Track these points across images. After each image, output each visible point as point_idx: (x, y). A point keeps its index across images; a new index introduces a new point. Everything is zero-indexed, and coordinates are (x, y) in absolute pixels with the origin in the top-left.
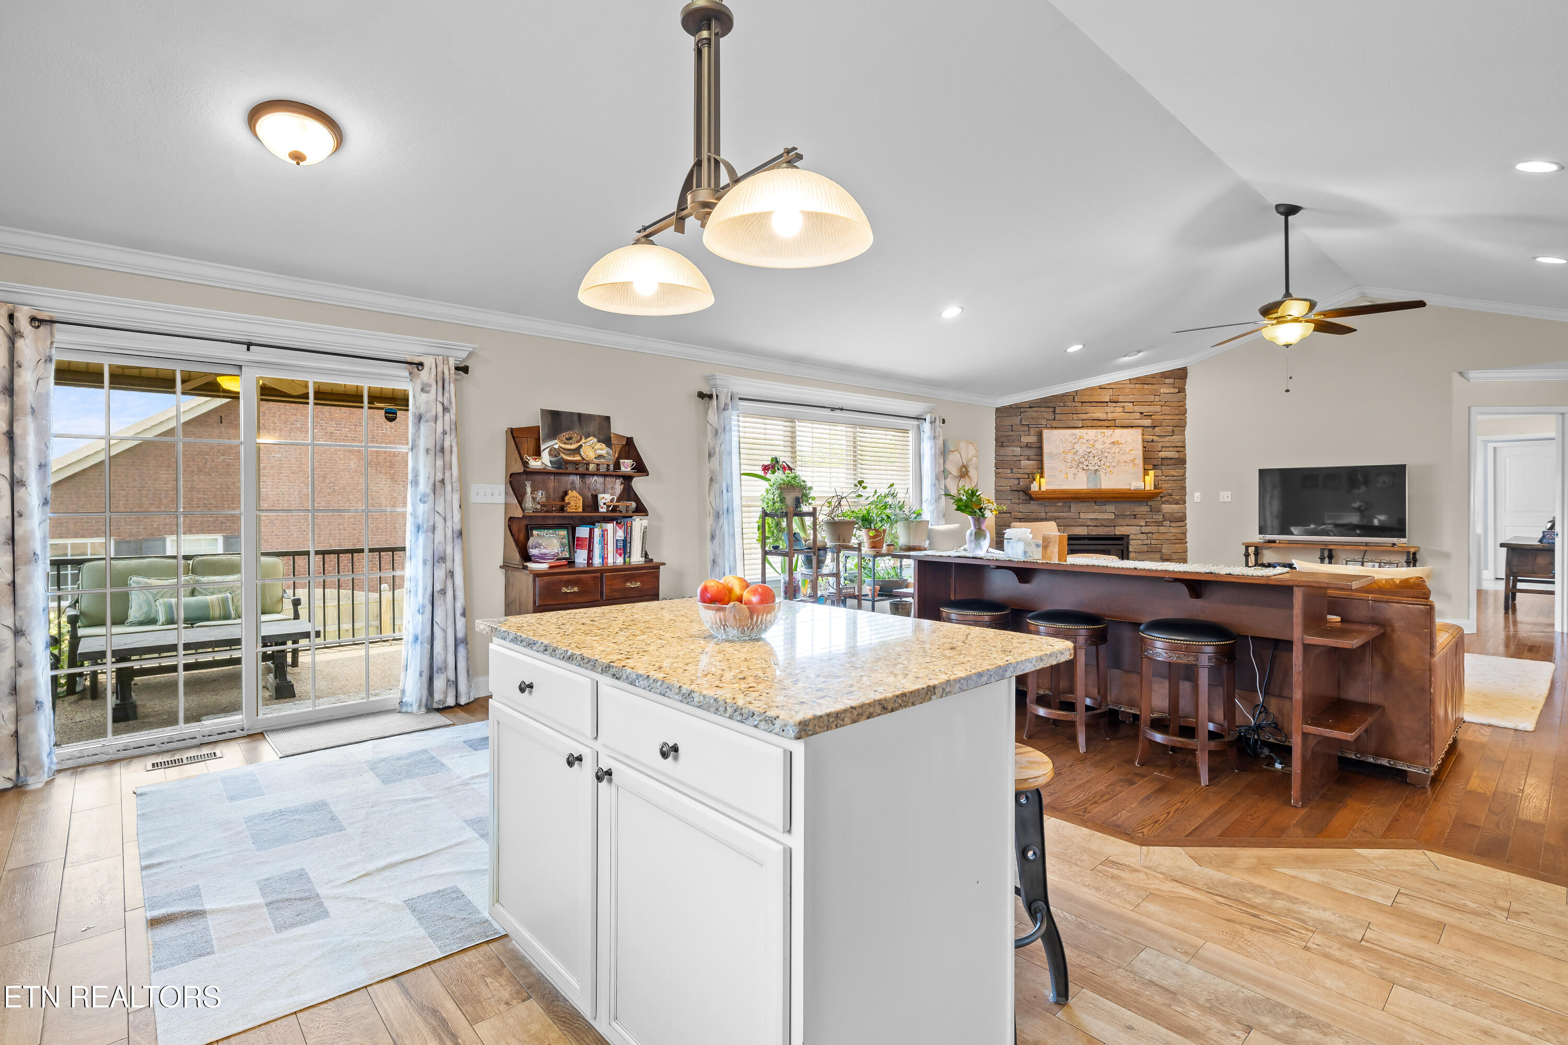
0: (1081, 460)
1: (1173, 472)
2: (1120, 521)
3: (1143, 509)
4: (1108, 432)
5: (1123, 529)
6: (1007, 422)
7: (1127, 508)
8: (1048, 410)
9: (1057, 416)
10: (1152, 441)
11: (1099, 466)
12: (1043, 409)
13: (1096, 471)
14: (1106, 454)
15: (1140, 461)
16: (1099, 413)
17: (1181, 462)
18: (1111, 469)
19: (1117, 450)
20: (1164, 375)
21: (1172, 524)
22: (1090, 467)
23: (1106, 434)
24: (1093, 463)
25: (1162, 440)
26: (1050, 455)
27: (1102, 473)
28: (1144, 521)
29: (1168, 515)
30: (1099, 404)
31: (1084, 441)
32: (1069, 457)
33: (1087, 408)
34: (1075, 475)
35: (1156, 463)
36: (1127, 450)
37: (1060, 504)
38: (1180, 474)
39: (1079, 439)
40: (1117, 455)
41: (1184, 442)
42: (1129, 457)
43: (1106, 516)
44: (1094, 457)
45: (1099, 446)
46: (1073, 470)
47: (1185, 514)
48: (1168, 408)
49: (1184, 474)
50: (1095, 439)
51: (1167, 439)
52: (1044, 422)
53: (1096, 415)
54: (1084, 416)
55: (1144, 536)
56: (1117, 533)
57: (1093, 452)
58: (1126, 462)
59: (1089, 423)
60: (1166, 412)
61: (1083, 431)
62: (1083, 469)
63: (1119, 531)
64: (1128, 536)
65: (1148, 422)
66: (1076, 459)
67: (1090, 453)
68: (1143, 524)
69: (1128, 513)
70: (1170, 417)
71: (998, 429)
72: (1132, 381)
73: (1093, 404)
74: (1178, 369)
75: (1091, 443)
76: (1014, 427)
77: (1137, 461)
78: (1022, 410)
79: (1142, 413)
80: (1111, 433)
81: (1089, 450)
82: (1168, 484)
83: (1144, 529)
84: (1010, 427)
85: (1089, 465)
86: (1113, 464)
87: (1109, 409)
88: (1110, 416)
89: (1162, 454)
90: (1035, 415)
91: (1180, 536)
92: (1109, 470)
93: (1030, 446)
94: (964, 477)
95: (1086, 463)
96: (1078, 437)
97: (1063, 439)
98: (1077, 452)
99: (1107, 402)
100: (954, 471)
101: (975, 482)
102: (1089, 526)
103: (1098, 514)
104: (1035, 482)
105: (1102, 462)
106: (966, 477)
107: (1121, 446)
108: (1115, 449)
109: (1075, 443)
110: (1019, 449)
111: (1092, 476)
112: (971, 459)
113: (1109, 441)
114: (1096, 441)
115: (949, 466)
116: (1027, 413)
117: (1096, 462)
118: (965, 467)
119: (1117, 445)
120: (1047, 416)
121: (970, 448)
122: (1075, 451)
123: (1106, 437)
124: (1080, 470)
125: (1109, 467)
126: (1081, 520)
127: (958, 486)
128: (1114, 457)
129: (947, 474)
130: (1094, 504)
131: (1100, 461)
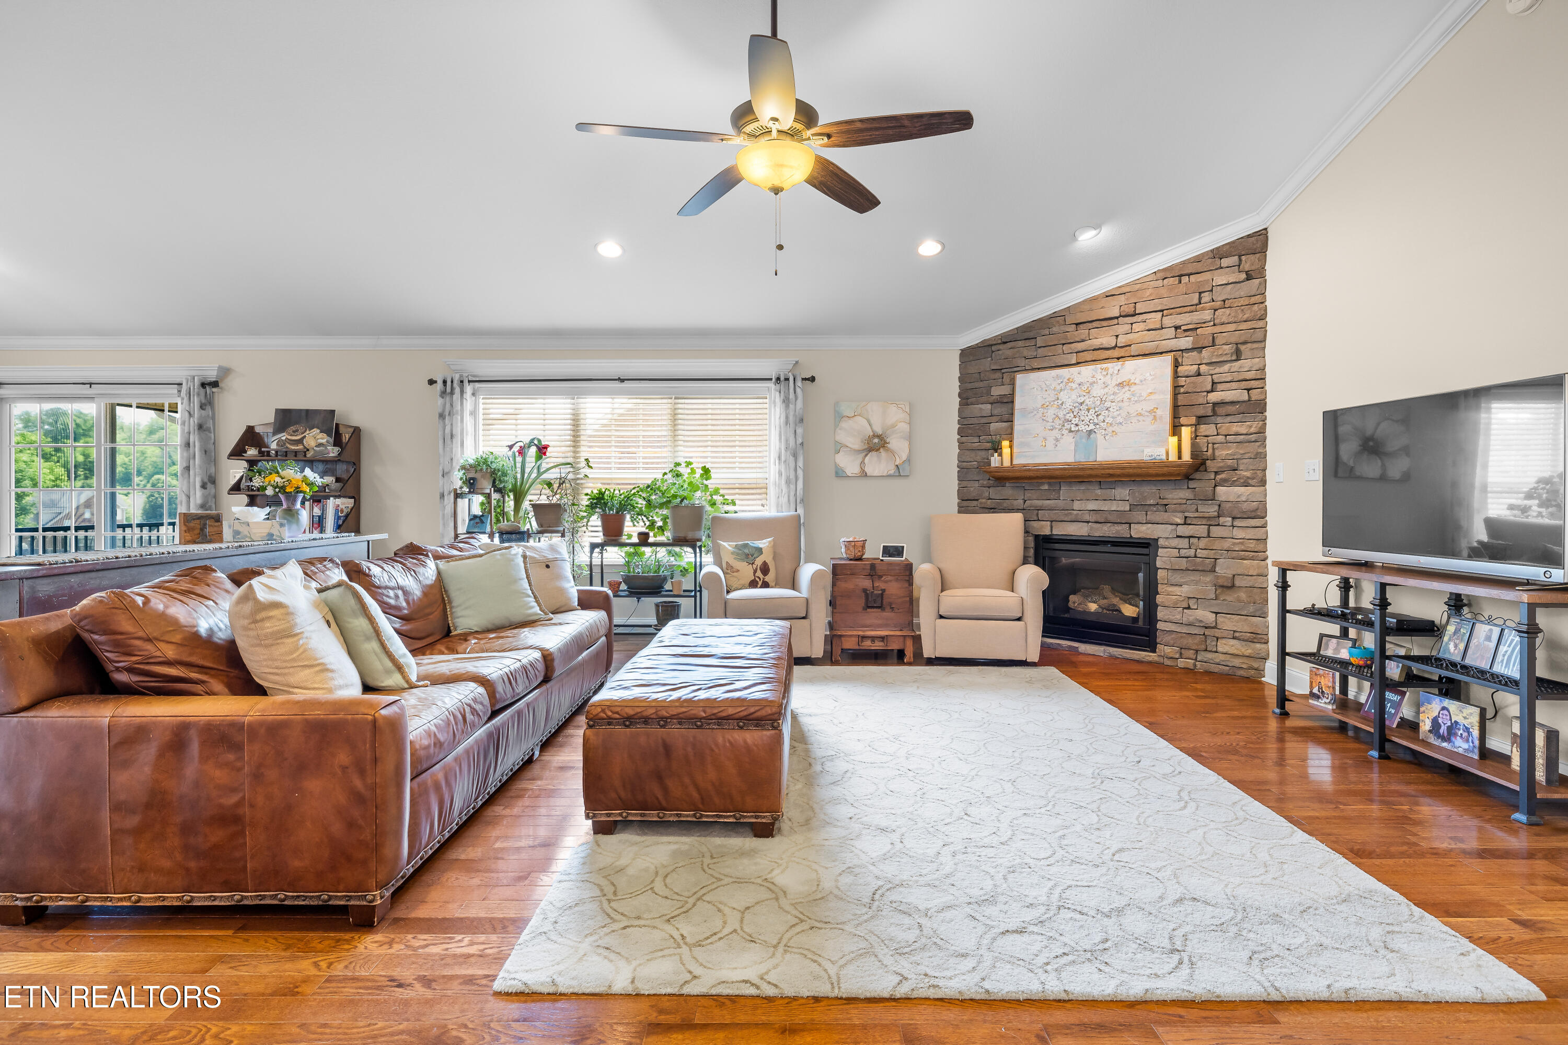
0: (1067, 417)
1: (1235, 428)
2: (1139, 516)
3: (1177, 495)
4: (1113, 366)
5: (1144, 528)
6: (973, 369)
7: (1149, 493)
8: (1028, 343)
9: (1040, 350)
10: (1199, 375)
11: (1096, 424)
12: (1020, 343)
13: (1090, 432)
14: (1108, 404)
15: (1166, 413)
16: (1104, 338)
17: (1258, 407)
18: (1115, 428)
19: (1128, 395)
20: (1218, 254)
21: (1237, 523)
22: (1082, 427)
23: (1110, 371)
24: (1087, 419)
25: (1218, 370)
26: (1024, 410)
27: (1099, 436)
28: (1180, 515)
29: (1229, 505)
30: (1105, 323)
31: (1074, 386)
32: (1051, 412)
33: (1083, 332)
34: (1057, 440)
35: (1201, 412)
36: (1144, 394)
37: (1046, 487)
38: (1253, 430)
39: (1067, 384)
40: (1126, 404)
41: (1263, 369)
42: (1147, 406)
43: (1114, 506)
44: (1088, 410)
45: (1097, 391)
46: (1056, 433)
47: (1263, 504)
48: (1228, 311)
49: (1262, 431)
50: (1091, 380)
51: (1226, 367)
52: (1022, 362)
53: (1096, 343)
54: (1080, 346)
55: (1184, 543)
56: (1134, 535)
57: (1087, 402)
58: (1140, 415)
59: (1088, 356)
60: (1224, 319)
61: (1074, 370)
62: (1071, 431)
63: (1140, 531)
64: (1156, 540)
65: (1186, 342)
66: (1061, 416)
67: (1081, 404)
68: (1179, 521)
69: (1152, 502)
70: (1232, 327)
71: (961, 379)
72: (1159, 275)
73: (1096, 324)
74: (1249, 236)
75: (1084, 388)
76: (982, 375)
77: (1159, 412)
78: (994, 348)
79: (1177, 328)
80: (1117, 368)
81: (1081, 400)
82: (1229, 449)
83: (1184, 530)
84: (977, 376)
85: (1080, 423)
86: (1119, 419)
87: (1122, 329)
88: (1122, 340)
89: (1214, 397)
90: (1009, 352)
91: (1252, 545)
92: (1110, 429)
93: (1008, 401)
94: (878, 450)
95: (1076, 421)
96: (1065, 380)
97: (1044, 386)
98: (1062, 404)
99: (1117, 318)
100: (855, 443)
101: (904, 457)
102: (1088, 522)
103: (1102, 503)
104: (996, 455)
105: (1101, 418)
106: (882, 450)
107: (1133, 388)
108: (1125, 394)
109: (1061, 390)
110: (989, 406)
111: (1084, 440)
112: (893, 426)
113: (1114, 382)
114: (1092, 384)
115: (842, 437)
116: (1000, 352)
117: (1090, 417)
118: (879, 436)
119: (1127, 388)
120: (1026, 352)
121: (893, 409)
122: (1060, 402)
123: (1109, 376)
124: (1065, 432)
125: (1111, 424)
126: (1075, 512)
127: (863, 462)
128: (1120, 408)
129: (839, 447)
130: (1097, 487)
131: (1097, 416)
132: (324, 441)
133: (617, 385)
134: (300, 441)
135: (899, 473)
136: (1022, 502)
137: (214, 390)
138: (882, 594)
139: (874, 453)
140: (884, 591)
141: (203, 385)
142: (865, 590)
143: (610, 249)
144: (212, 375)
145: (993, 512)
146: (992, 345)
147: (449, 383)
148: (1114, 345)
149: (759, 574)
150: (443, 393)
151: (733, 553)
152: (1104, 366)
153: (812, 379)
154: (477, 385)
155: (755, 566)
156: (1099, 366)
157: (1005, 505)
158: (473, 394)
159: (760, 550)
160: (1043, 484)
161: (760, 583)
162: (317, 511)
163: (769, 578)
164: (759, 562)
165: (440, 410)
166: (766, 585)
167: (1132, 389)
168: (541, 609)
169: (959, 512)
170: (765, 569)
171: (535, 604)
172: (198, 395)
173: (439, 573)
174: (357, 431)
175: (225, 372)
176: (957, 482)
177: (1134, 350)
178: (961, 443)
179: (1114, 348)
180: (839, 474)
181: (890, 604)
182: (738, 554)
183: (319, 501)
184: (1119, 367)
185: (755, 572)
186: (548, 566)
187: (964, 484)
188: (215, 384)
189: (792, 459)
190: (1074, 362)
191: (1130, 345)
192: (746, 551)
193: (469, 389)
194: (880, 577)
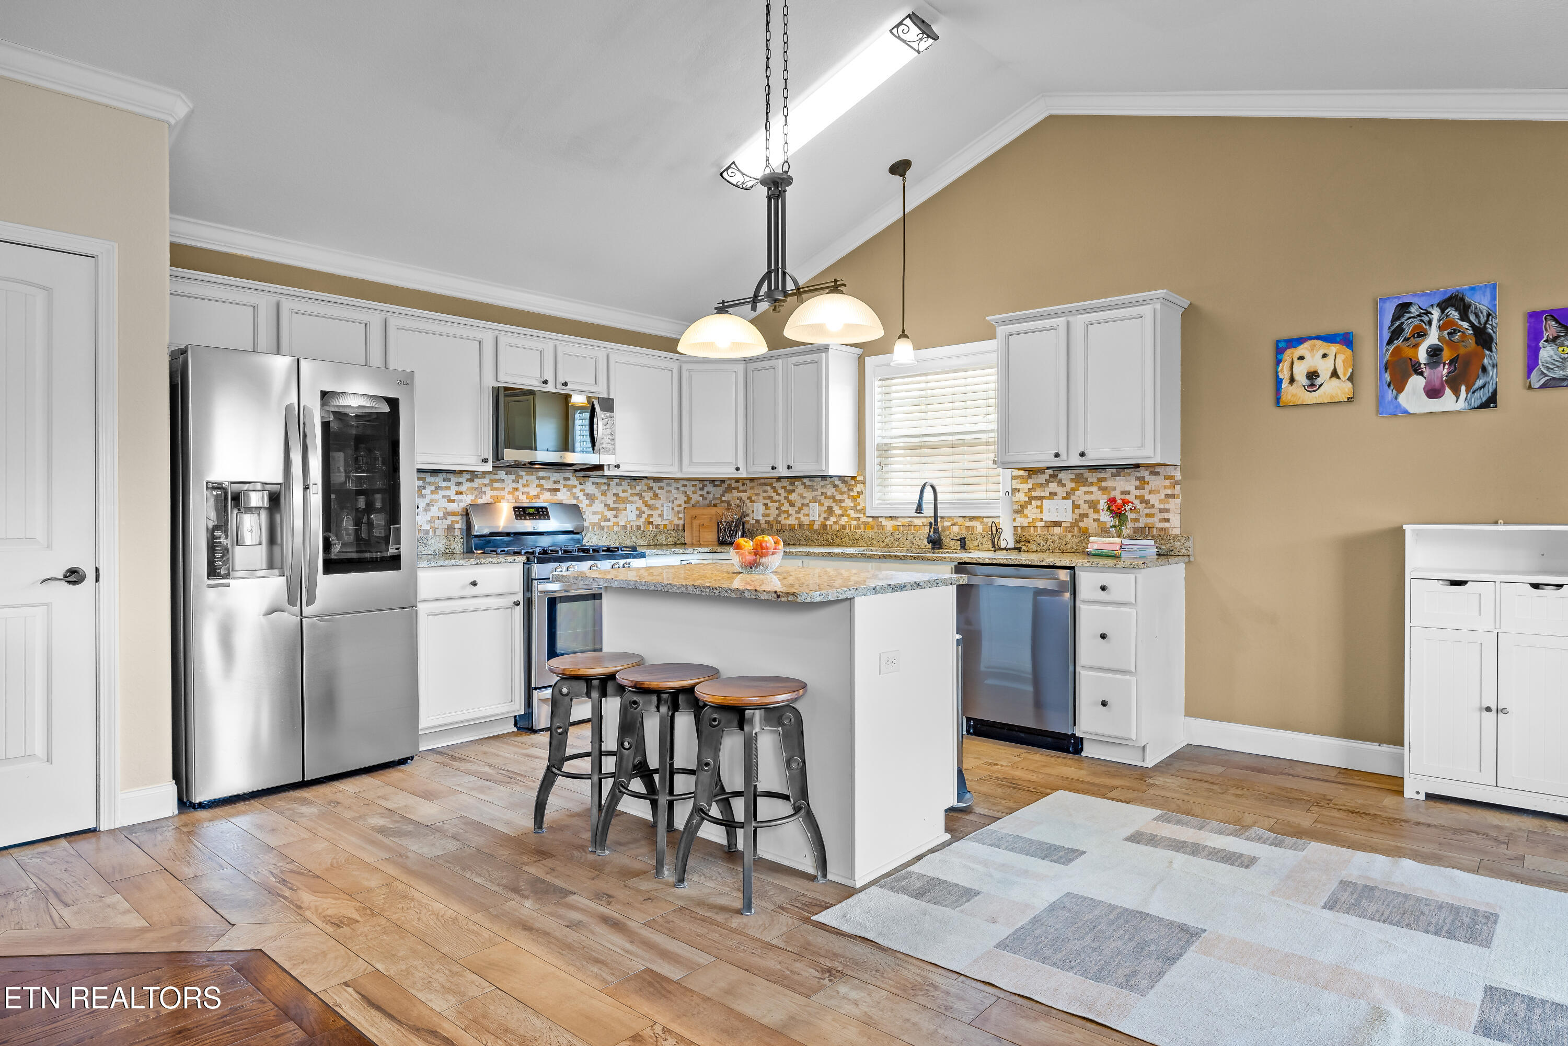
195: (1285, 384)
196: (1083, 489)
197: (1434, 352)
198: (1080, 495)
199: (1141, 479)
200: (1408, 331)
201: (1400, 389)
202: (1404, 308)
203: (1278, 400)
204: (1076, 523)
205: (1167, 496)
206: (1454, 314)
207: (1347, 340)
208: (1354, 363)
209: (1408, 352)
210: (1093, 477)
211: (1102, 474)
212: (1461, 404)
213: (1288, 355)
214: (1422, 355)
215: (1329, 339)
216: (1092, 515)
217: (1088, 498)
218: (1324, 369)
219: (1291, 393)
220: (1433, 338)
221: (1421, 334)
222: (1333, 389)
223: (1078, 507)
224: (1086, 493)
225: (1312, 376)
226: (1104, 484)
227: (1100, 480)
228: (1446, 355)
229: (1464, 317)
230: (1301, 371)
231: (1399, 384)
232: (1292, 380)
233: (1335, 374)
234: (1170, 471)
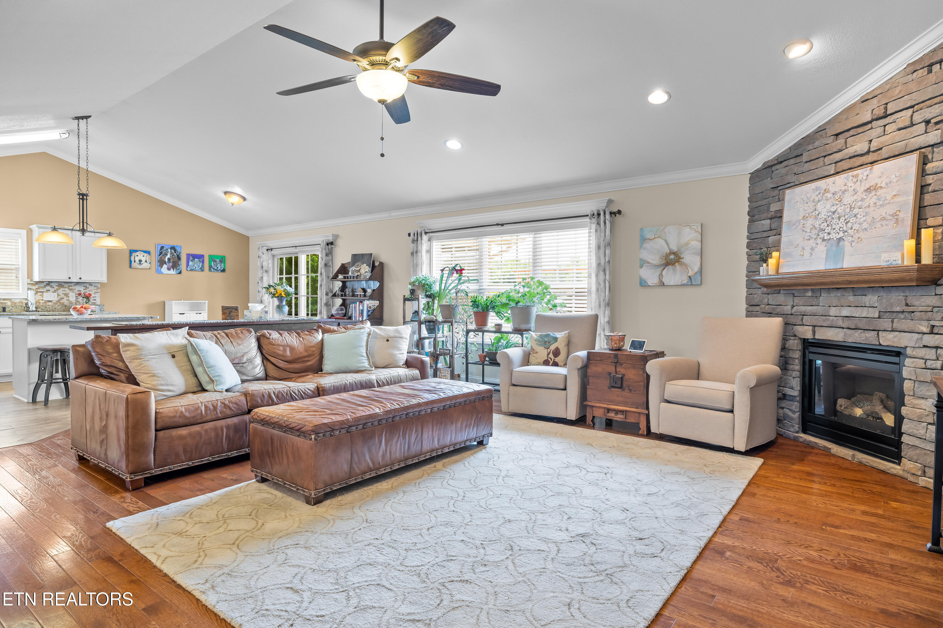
0: (822, 226)
2: (886, 323)
3: (923, 301)
4: (862, 173)
5: (891, 336)
6: (758, 189)
7: (896, 299)
8: (797, 160)
9: (806, 166)
11: (845, 232)
12: (792, 161)
13: (840, 239)
14: (856, 211)
15: (908, 214)
16: (859, 145)
18: (861, 234)
19: (874, 200)
22: (833, 235)
23: (860, 177)
24: (838, 227)
26: (789, 223)
27: (846, 244)
28: (926, 323)
30: (859, 130)
31: (829, 195)
32: (809, 223)
33: (840, 142)
34: (812, 249)
36: (889, 197)
37: (810, 294)
39: (824, 194)
40: (872, 209)
42: (891, 209)
43: (864, 313)
44: (839, 218)
45: (848, 199)
46: (812, 242)
50: (843, 188)
52: (793, 179)
53: (851, 151)
54: (838, 156)
55: (930, 353)
56: (884, 343)
57: (839, 211)
58: (884, 219)
59: (844, 165)
61: (831, 180)
62: (824, 240)
63: (888, 339)
64: (905, 349)
65: (935, 136)
66: (817, 226)
67: (834, 213)
68: (925, 329)
69: (898, 309)
71: (750, 200)
72: (908, 69)
73: (852, 132)
75: (837, 196)
76: (765, 194)
77: (901, 215)
78: (774, 168)
79: (927, 122)
80: (865, 174)
81: (834, 208)
83: (930, 340)
84: (761, 195)
85: (832, 232)
86: (865, 225)
87: (874, 132)
88: (875, 145)
90: (783, 171)
92: (856, 236)
93: (778, 216)
94: (673, 264)
95: (828, 230)
96: (823, 191)
97: (805, 199)
98: (818, 215)
99: (870, 122)
100: (655, 259)
101: (696, 268)
102: (843, 328)
103: (853, 309)
104: (765, 265)
105: (849, 225)
106: (677, 264)
107: (880, 192)
108: (871, 199)
109: (819, 201)
110: (768, 221)
111: (834, 248)
112: (687, 244)
113: (863, 188)
114: (844, 192)
115: (645, 255)
116: (777, 172)
117: (840, 225)
118: (674, 253)
119: (873, 193)
120: (796, 169)
121: (687, 230)
122: (817, 213)
123: (858, 183)
124: (819, 241)
125: (858, 231)
126: (831, 318)
127: (661, 275)
128: (867, 214)
129: (643, 263)
130: (851, 294)
131: (847, 223)
132: (367, 270)
133: (499, 228)
134: (359, 271)
135: (691, 282)
136: (789, 307)
137: (332, 246)
138: (622, 377)
139: (670, 267)
140: (624, 375)
141: (328, 244)
142: (610, 374)
143: (454, 144)
144: (331, 239)
145: (769, 317)
146: (772, 166)
147: (416, 235)
148: (866, 150)
149: (551, 356)
150: (413, 241)
151: (536, 340)
152: (855, 173)
153: (619, 212)
154: (431, 234)
155: (549, 350)
156: (851, 174)
157: (778, 310)
158: (429, 240)
159: (556, 339)
160: (807, 290)
161: (551, 362)
162: (361, 308)
163: (557, 360)
164: (553, 347)
165: (411, 251)
166: (556, 364)
167: (878, 194)
168: (369, 364)
169: (747, 316)
170: (557, 353)
171: (367, 361)
172: (325, 249)
173: (322, 340)
174: (381, 264)
175: (336, 237)
176: (746, 290)
177: (885, 153)
178: (749, 255)
179: (868, 152)
180: (643, 284)
181: (628, 386)
182: (539, 341)
183: (362, 302)
184: (868, 172)
185: (549, 354)
186: (388, 340)
187: (751, 291)
188: (332, 243)
189: (602, 273)
190: (832, 172)
191: (881, 149)
192: (546, 339)
193: (425, 238)
194: (621, 364)
195: (133, 262)
196: (62, 289)
197: (169, 259)
198: (61, 291)
199: (86, 287)
200: (163, 253)
201: (162, 267)
202: (162, 247)
203: (130, 267)
204: (59, 301)
205: (95, 292)
206: (173, 251)
207: (148, 253)
208: (151, 259)
209: (163, 258)
210: (66, 285)
211: (70, 284)
212: (174, 273)
213: (134, 254)
214: (166, 260)
215: (145, 252)
216: (66, 298)
217: (64, 292)
218: (143, 259)
219: (134, 264)
220: (169, 256)
221: (167, 255)
222: (145, 265)
223: (59, 295)
224: (63, 291)
225: (140, 261)
226: (71, 288)
227: (69, 286)
228: (172, 260)
229: (175, 252)
230: (137, 259)
231: (161, 266)
232: (135, 261)
233: (146, 261)
234: (97, 285)
